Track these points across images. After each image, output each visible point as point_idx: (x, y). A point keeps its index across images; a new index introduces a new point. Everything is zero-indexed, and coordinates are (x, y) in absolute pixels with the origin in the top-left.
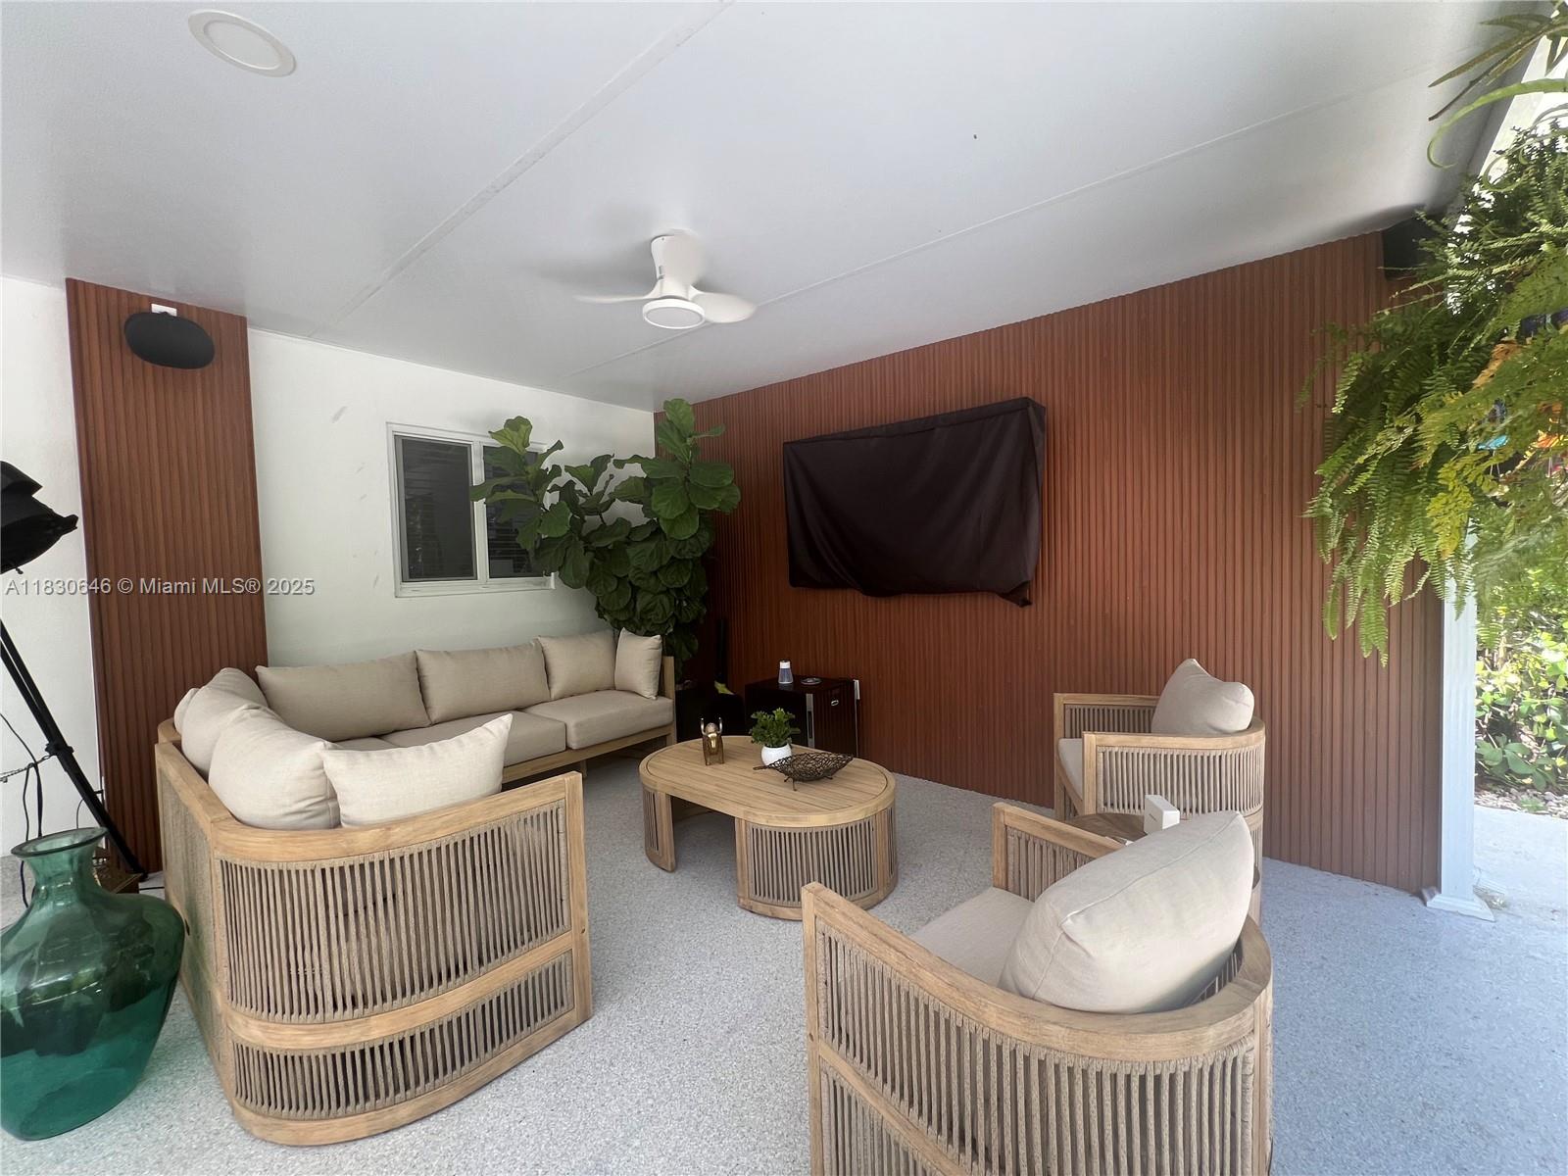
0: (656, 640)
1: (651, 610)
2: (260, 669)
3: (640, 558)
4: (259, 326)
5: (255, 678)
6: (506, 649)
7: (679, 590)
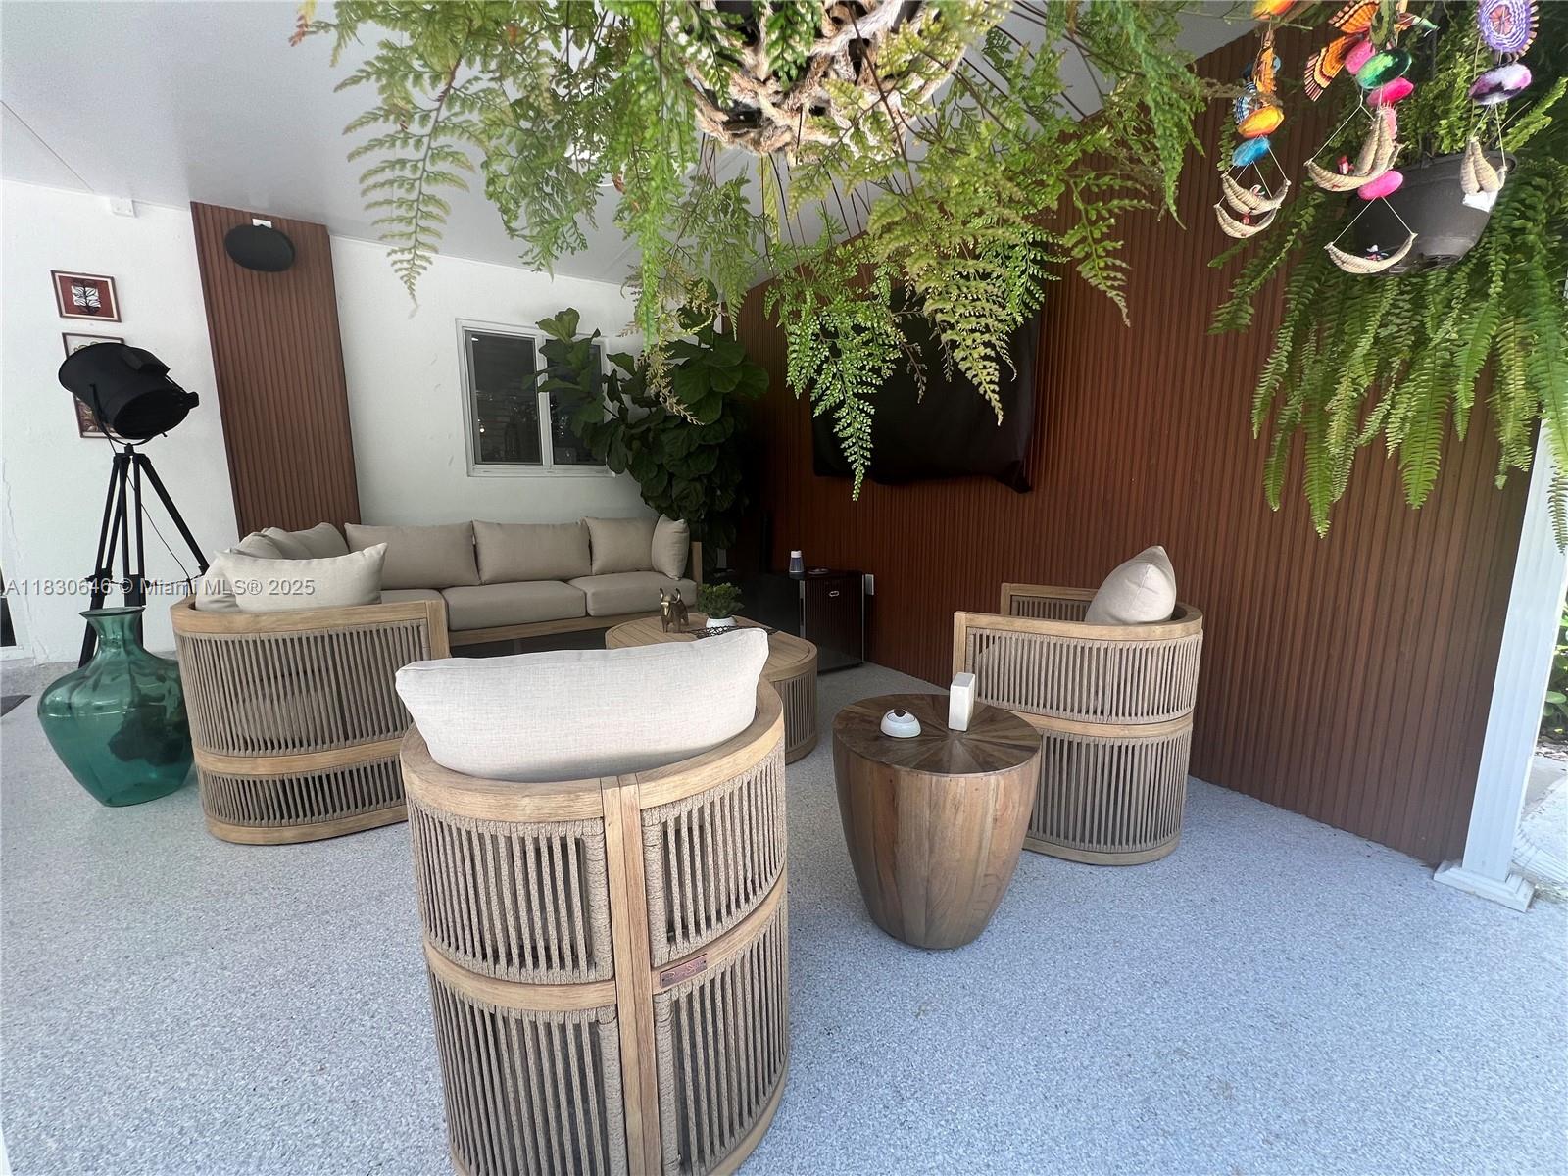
0: (680, 524)
1: (686, 497)
2: (348, 527)
3: (672, 446)
4: (343, 234)
5: (343, 533)
6: (553, 526)
7: (709, 477)
